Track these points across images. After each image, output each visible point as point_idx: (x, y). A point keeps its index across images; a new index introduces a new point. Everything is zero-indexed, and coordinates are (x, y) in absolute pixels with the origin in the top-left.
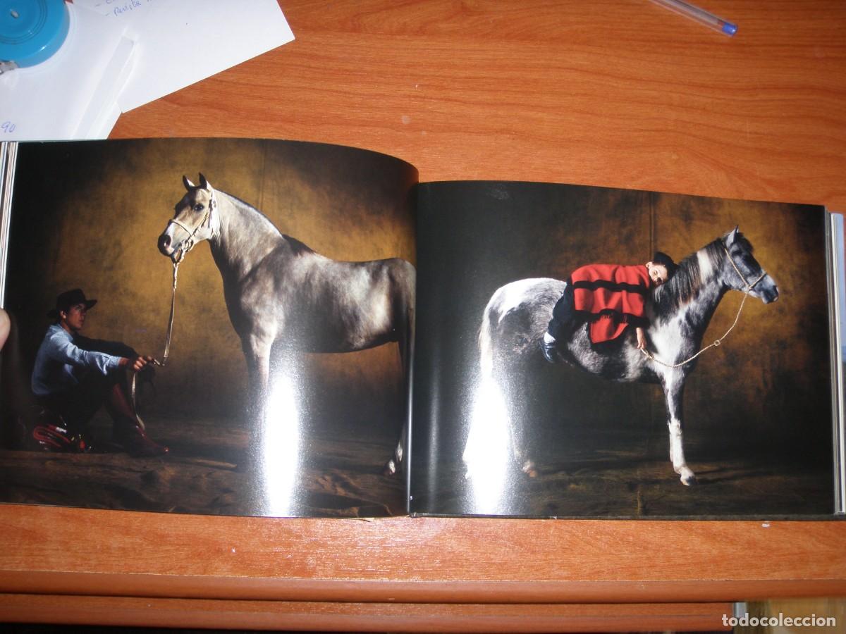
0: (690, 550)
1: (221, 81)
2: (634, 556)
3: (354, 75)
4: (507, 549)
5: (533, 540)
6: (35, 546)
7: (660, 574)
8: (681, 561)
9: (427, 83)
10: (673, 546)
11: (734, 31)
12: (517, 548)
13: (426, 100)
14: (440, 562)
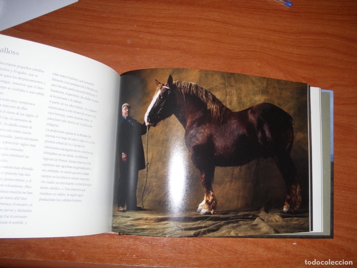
0: (257, 254)
1: (41, 20)
2: (230, 256)
3: (106, 19)
4: (169, 251)
5: (182, 247)
7: (242, 266)
8: (253, 260)
9: (141, 24)
10: (249, 252)
11: (291, 5)
12: (173, 251)
13: (140, 32)
14: (136, 256)
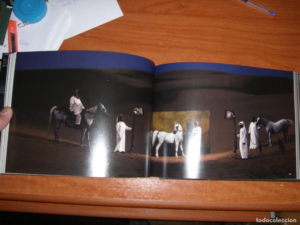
0: (255, 193)
1: (98, 29)
2: (236, 194)
3: (143, 28)
4: (193, 191)
5: (202, 188)
6: (33, 186)
7: (245, 201)
8: (252, 197)
9: (168, 31)
10: (250, 191)
11: (274, 14)
12: (196, 190)
13: (168, 37)
14: (170, 195)
